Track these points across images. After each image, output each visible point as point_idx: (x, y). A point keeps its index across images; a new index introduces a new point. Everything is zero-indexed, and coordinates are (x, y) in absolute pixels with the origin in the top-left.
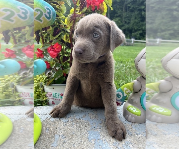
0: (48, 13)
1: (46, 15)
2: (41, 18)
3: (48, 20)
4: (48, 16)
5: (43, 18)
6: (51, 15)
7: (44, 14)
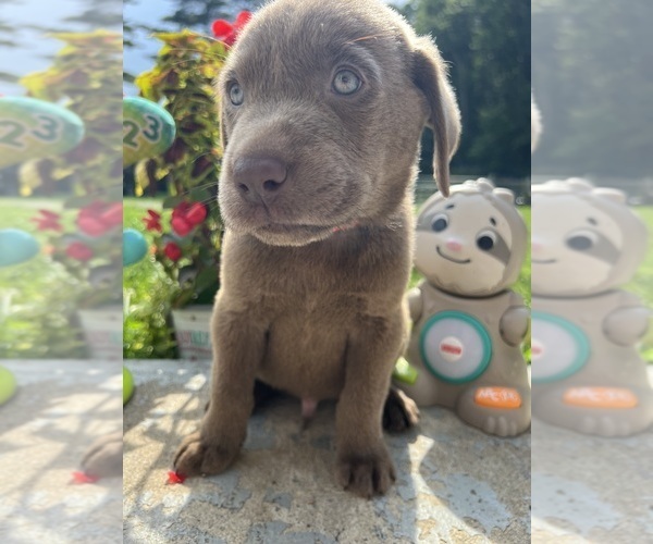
0: (152, 127)
1: (145, 133)
2: (135, 140)
3: (151, 142)
4: (151, 132)
5: (140, 138)
6: (160, 130)
7: (141, 129)
